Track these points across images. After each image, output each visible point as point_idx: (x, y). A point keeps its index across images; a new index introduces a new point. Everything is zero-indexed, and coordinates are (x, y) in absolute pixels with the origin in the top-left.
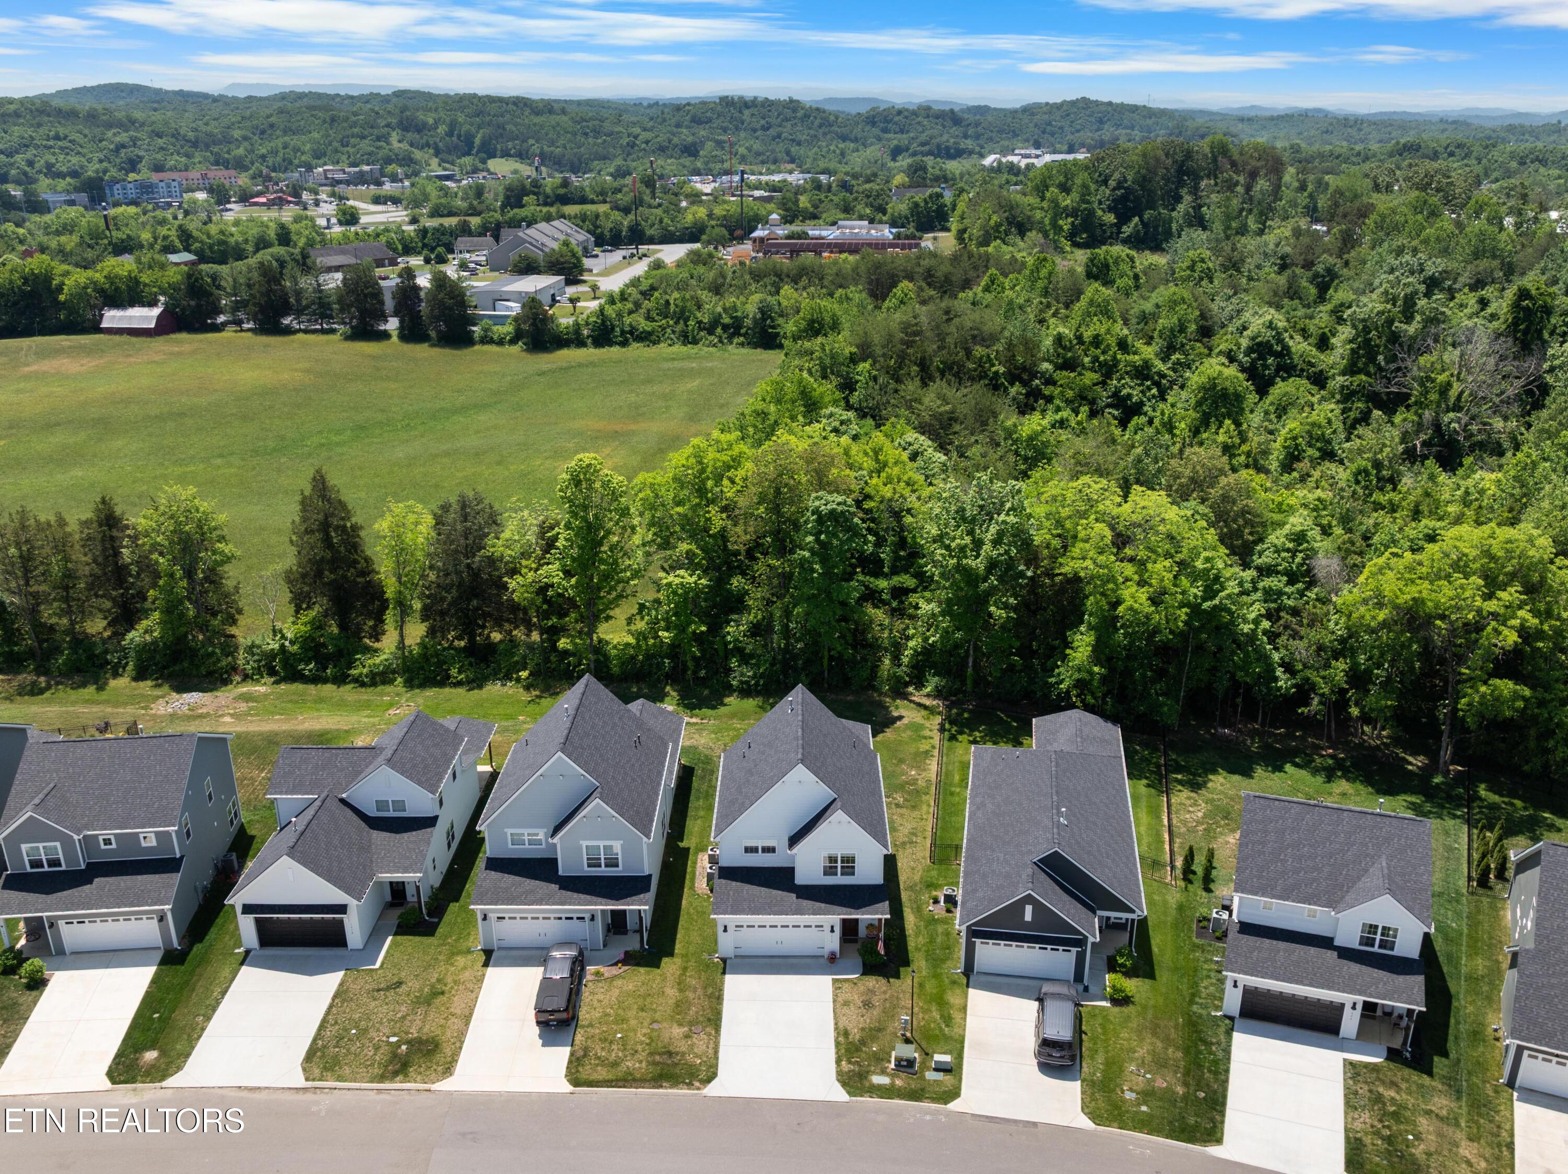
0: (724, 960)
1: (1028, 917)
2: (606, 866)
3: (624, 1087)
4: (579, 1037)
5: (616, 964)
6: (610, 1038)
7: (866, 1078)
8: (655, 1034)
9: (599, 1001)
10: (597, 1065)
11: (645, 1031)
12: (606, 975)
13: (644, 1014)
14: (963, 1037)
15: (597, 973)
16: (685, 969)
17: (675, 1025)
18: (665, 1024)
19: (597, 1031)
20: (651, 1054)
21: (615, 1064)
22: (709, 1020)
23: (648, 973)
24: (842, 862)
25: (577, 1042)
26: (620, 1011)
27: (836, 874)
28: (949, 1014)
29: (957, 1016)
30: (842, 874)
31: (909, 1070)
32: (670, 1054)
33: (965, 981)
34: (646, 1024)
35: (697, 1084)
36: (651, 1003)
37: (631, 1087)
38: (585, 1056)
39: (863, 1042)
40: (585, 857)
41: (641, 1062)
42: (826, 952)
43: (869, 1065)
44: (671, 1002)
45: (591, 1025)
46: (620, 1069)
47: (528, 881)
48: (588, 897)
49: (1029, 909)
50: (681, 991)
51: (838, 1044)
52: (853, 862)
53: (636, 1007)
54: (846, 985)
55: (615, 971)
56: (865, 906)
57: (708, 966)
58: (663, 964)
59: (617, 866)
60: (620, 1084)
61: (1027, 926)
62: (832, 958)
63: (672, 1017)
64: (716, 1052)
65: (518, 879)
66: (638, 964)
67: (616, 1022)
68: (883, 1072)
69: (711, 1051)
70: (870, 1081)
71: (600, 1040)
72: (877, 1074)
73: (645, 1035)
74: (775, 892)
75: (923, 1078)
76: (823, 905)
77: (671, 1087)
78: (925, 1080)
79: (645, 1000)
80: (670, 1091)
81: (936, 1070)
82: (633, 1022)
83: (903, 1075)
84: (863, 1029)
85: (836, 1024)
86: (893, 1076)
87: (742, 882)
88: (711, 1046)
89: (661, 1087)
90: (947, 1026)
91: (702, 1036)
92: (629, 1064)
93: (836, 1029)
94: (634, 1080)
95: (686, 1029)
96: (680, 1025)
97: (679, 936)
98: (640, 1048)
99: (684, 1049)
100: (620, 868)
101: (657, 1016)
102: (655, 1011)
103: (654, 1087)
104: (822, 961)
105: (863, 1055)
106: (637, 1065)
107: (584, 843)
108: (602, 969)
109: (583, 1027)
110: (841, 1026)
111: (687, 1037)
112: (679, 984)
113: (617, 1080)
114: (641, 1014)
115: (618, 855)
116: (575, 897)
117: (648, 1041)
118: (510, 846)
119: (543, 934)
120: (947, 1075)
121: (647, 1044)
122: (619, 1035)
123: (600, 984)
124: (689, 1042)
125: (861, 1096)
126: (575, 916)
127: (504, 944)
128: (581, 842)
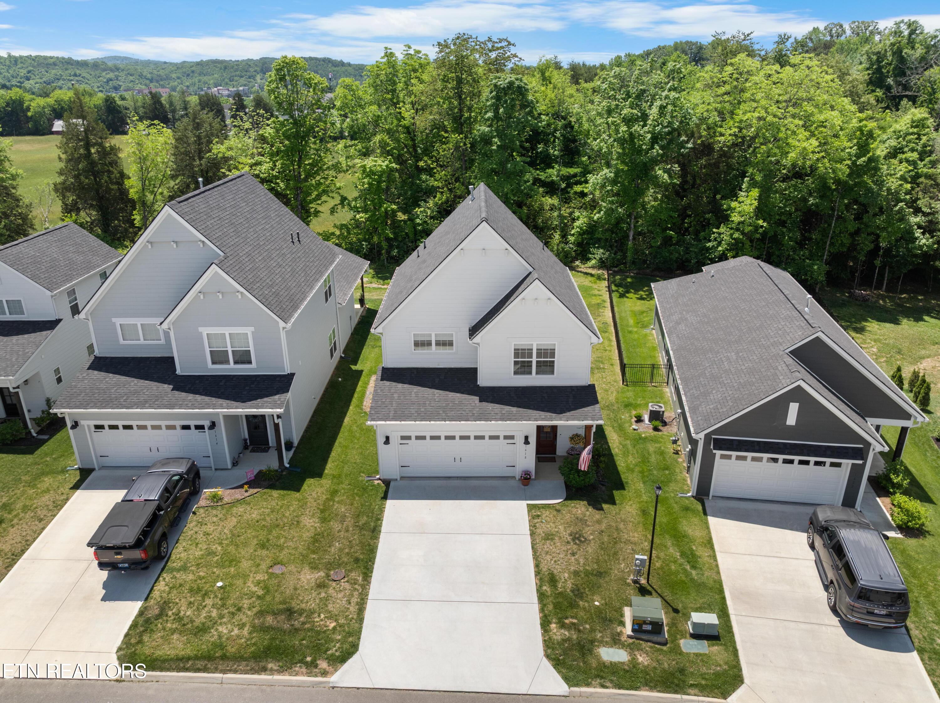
0: (387, 483)
1: (791, 420)
2: (236, 362)
3: (205, 670)
4: (161, 586)
5: (241, 486)
6: (207, 587)
7: (590, 651)
8: (274, 581)
9: (207, 534)
10: (173, 631)
11: (260, 577)
12: (226, 500)
13: (265, 552)
14: (720, 583)
15: (216, 498)
16: (334, 493)
17: (306, 569)
18: (292, 568)
19: (191, 577)
20: (261, 613)
21: (203, 630)
22: (357, 560)
23: (283, 497)
24: (539, 355)
25: (156, 594)
26: (232, 549)
27: (530, 373)
28: (691, 550)
29: (702, 553)
30: (537, 373)
31: (655, 638)
32: (290, 612)
33: (700, 508)
34: (263, 566)
35: (323, 664)
36: (278, 538)
37: (216, 670)
38: (159, 616)
39: (578, 593)
40: (208, 350)
41: (242, 626)
42: (517, 472)
43: (592, 630)
44: (307, 535)
45: (184, 568)
46: (207, 637)
47: (136, 381)
48: (207, 399)
49: (794, 407)
50: (324, 520)
51: (542, 596)
52: (553, 354)
53: (255, 542)
54: (546, 513)
55: (239, 494)
56: (569, 410)
57: (365, 489)
58: (305, 486)
59: (250, 362)
60: (200, 664)
61: (791, 432)
62: (526, 479)
63: (305, 557)
64: (361, 610)
65: (123, 378)
66: (272, 487)
67: (221, 565)
68: (616, 641)
69: (353, 608)
70: (598, 658)
71: (191, 590)
72: (606, 644)
73: (258, 583)
74: (451, 395)
75: (676, 650)
76: (514, 409)
77: (281, 671)
78: (681, 653)
79: (270, 532)
80: (277, 677)
81: (696, 636)
82: (245, 564)
83: (647, 646)
84: (576, 573)
85: (537, 566)
86: (631, 648)
87: (411, 383)
88: (354, 600)
89: (264, 670)
90: (694, 567)
91: (344, 584)
92: (223, 630)
93: (538, 573)
94: (224, 657)
95: (322, 574)
96: (314, 567)
97: (333, 454)
98: (246, 603)
99: (312, 605)
100: (254, 365)
101: (283, 555)
102: (281, 548)
103: (253, 671)
104: (512, 482)
105: (582, 614)
106: (236, 631)
107: (205, 331)
108: (222, 492)
109: (173, 570)
110: (544, 568)
111: (321, 586)
112: (322, 511)
113: (196, 658)
114: (259, 552)
115: (252, 349)
116: (189, 398)
117: (261, 593)
118: (122, 342)
119: (154, 449)
120: (713, 645)
121: (259, 597)
122: (220, 584)
123: (214, 512)
124: (323, 595)
125: (588, 685)
126: (192, 423)
127: (107, 461)
128: (200, 329)
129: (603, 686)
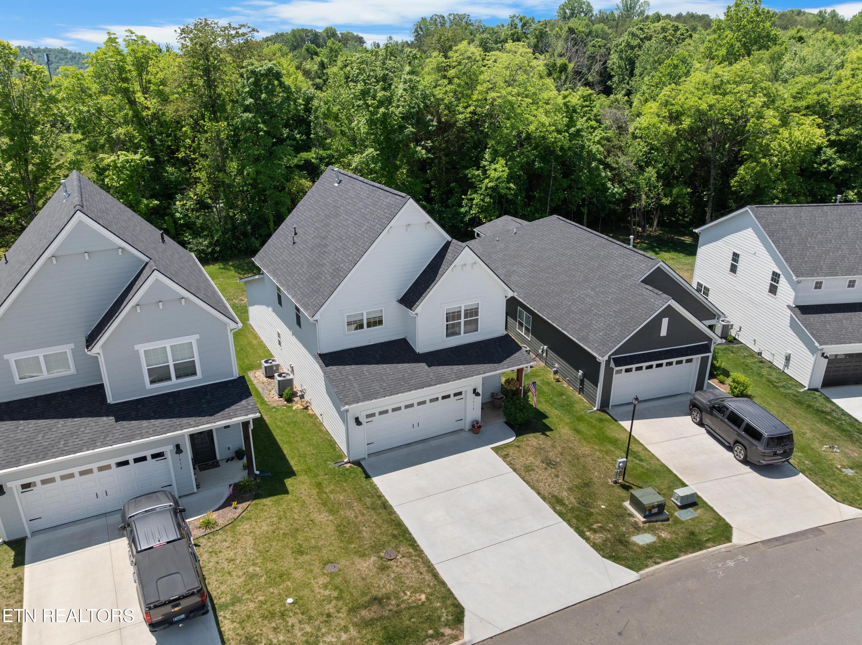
0: (358, 463)
1: (664, 332)
2: (178, 377)
4: (227, 625)
5: (227, 504)
6: (277, 608)
7: (628, 542)
8: (338, 580)
9: (231, 560)
11: (322, 580)
12: (221, 522)
13: (306, 558)
14: (663, 466)
15: (207, 524)
16: (319, 485)
17: (357, 559)
18: (343, 562)
19: (252, 605)
20: (352, 611)
22: (394, 536)
23: (278, 503)
24: (466, 316)
26: (269, 565)
27: (460, 333)
28: (630, 449)
29: (637, 449)
30: (466, 332)
31: (661, 517)
32: (377, 600)
33: (609, 417)
34: (317, 570)
35: (447, 631)
36: (306, 540)
39: (584, 503)
40: (145, 370)
41: (345, 629)
42: (467, 424)
43: (616, 527)
44: (331, 529)
45: (236, 600)
47: (61, 421)
49: (665, 322)
50: (331, 512)
51: (560, 514)
52: (477, 314)
53: (288, 551)
54: (511, 451)
55: (230, 514)
56: (504, 359)
57: (344, 474)
58: (290, 488)
59: (194, 373)
62: (476, 428)
63: (346, 548)
64: (436, 575)
65: (42, 423)
66: (258, 496)
67: (272, 582)
68: (638, 529)
69: (428, 577)
70: (635, 544)
71: (264, 617)
72: (634, 534)
73: (325, 587)
75: (677, 521)
76: (462, 367)
78: (683, 522)
79: (295, 538)
81: (683, 507)
82: (298, 574)
83: (659, 525)
84: (570, 490)
85: (539, 494)
86: (652, 531)
88: (424, 569)
90: (641, 460)
92: (330, 639)
93: (544, 498)
95: (373, 558)
96: (363, 556)
98: (330, 608)
99: (390, 587)
100: (200, 375)
101: (325, 554)
102: (318, 548)
104: (463, 434)
105: (600, 518)
106: (344, 637)
107: (142, 348)
108: (214, 516)
109: (225, 606)
110: (545, 494)
111: (383, 569)
112: (324, 504)
114: (301, 559)
115: (196, 359)
116: (144, 425)
117: (335, 594)
118: (18, 381)
119: (101, 494)
120: (697, 509)
121: (337, 598)
122: (290, 600)
123: (219, 537)
124: (393, 575)
126: (148, 453)
127: (38, 525)
128: (137, 347)
129: (657, 563)
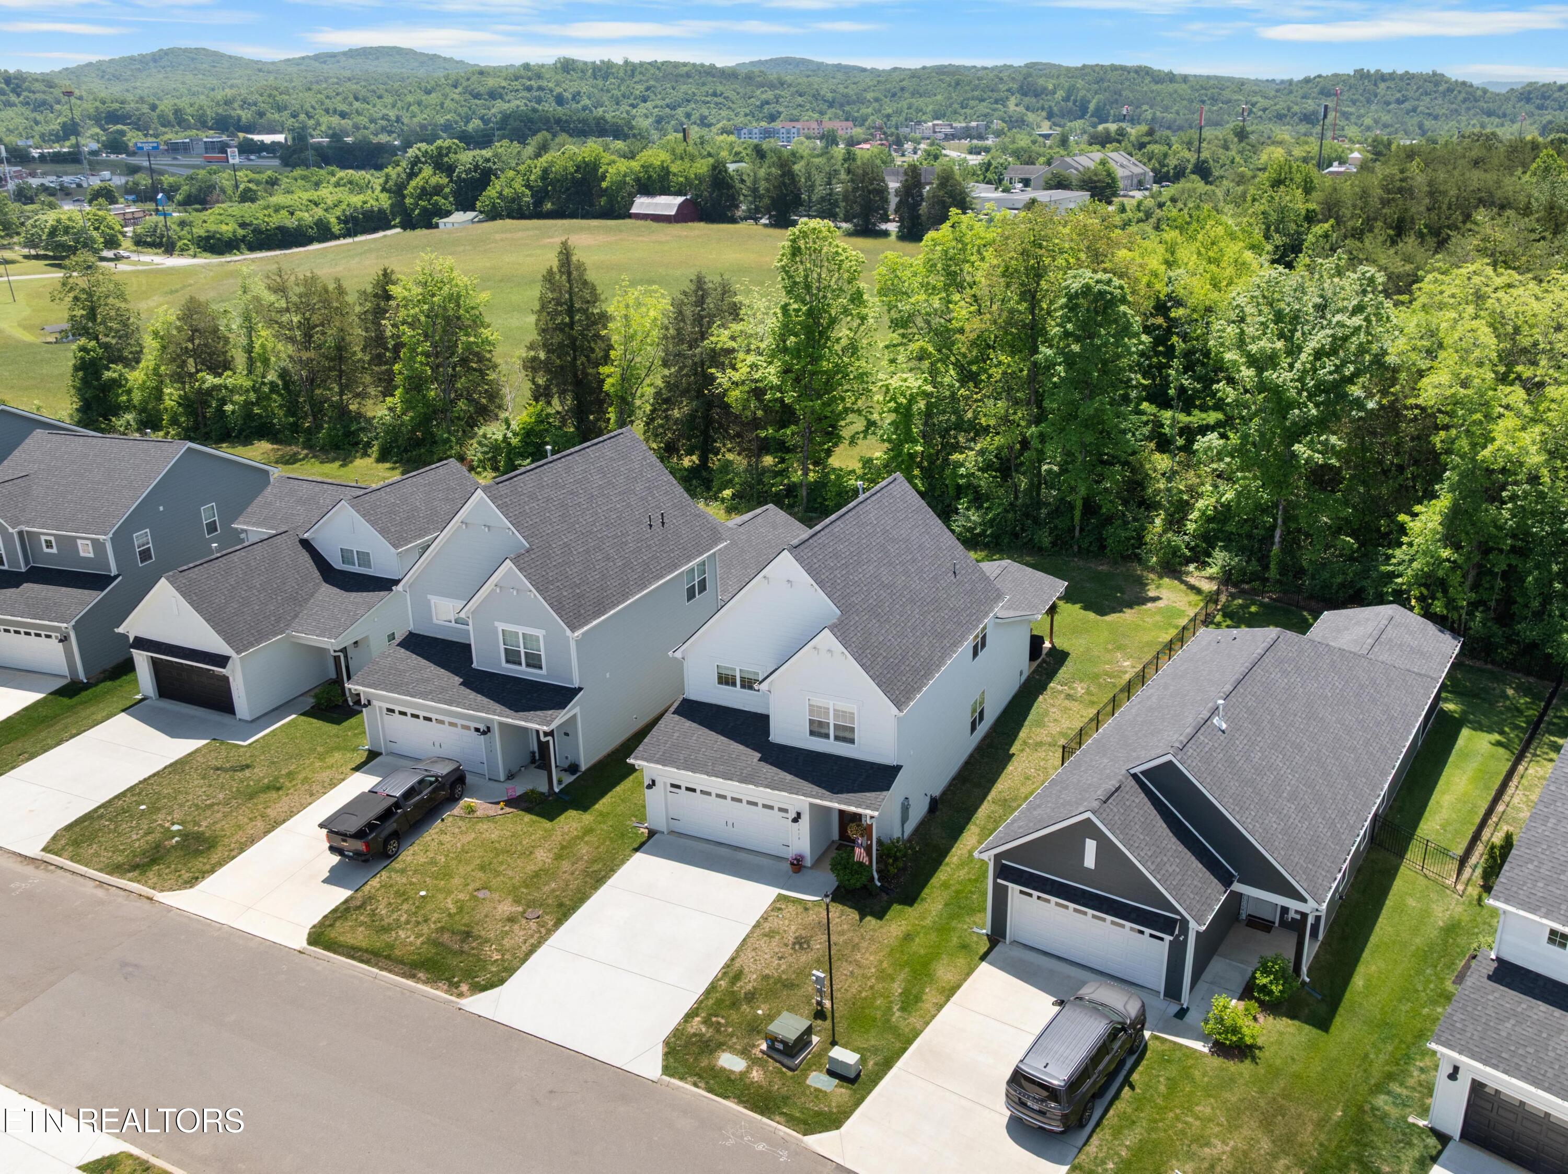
0: (652, 833)
1: (1090, 861)
2: (526, 665)
3: (367, 962)
4: (375, 882)
5: (501, 803)
6: (411, 893)
7: (712, 1052)
8: (472, 904)
9: (441, 843)
10: (362, 924)
11: (461, 896)
12: (478, 813)
13: (480, 874)
14: (916, 1034)
15: (471, 810)
16: (589, 831)
17: (509, 901)
18: (496, 896)
19: (404, 880)
20: (442, 930)
21: (386, 929)
22: (562, 905)
23: (532, 824)
24: (838, 717)
25: (367, 888)
26: (454, 863)
27: (827, 737)
28: (921, 992)
29: (930, 996)
30: (834, 739)
31: (787, 1061)
32: (467, 936)
34: (470, 888)
35: (464, 988)
36: (501, 863)
37: (375, 965)
38: (358, 908)
39: (751, 997)
40: (502, 647)
41: (419, 937)
42: (790, 853)
43: (731, 1035)
44: (531, 868)
45: (403, 871)
46: (385, 937)
47: (435, 668)
48: (486, 700)
49: (1091, 846)
50: (559, 857)
51: (711, 989)
52: (852, 720)
53: (478, 862)
54: (791, 908)
55: (493, 810)
56: (847, 792)
57: (623, 835)
58: (562, 818)
59: (541, 668)
60: (366, 956)
61: (1087, 876)
62: (797, 864)
63: (515, 888)
64: (532, 951)
65: (424, 663)
66: (529, 810)
67: (435, 876)
68: (744, 1053)
69: (525, 949)
70: (714, 1060)
71: (397, 892)
72: (734, 1051)
73: (457, 902)
74: (734, 746)
75: (801, 1080)
76: (789, 777)
77: (425, 982)
78: (802, 1084)
79: (497, 855)
80: (420, 986)
81: (831, 1073)
82: (456, 881)
83: (772, 1065)
84: (766, 977)
85: (733, 959)
86: (754, 1062)
87: (701, 724)
88: (533, 941)
89: (413, 976)
90: (903, 1009)
91: (533, 925)
92: (402, 934)
93: (727, 966)
94: (388, 957)
95: (519, 909)
96: (517, 901)
97: (618, 789)
98: (436, 917)
99: (491, 935)
100: (544, 672)
101: (494, 883)
102: (498, 874)
103: (404, 975)
104: (779, 865)
105: (736, 1017)
106: (412, 939)
107: (500, 626)
108: (481, 805)
109: (393, 870)
110: (737, 964)
111: (511, 920)
112: (563, 848)
113: (366, 951)
114: (476, 873)
115: (542, 653)
116: (470, 697)
117: (453, 911)
118: (434, 620)
119: (437, 745)
120: (842, 1087)
121: (450, 915)
122: (423, 893)
123: (460, 823)
124: (507, 928)
125: (682, 1079)
126: (473, 725)
127: (395, 748)
128: (497, 624)
129: (695, 1085)
